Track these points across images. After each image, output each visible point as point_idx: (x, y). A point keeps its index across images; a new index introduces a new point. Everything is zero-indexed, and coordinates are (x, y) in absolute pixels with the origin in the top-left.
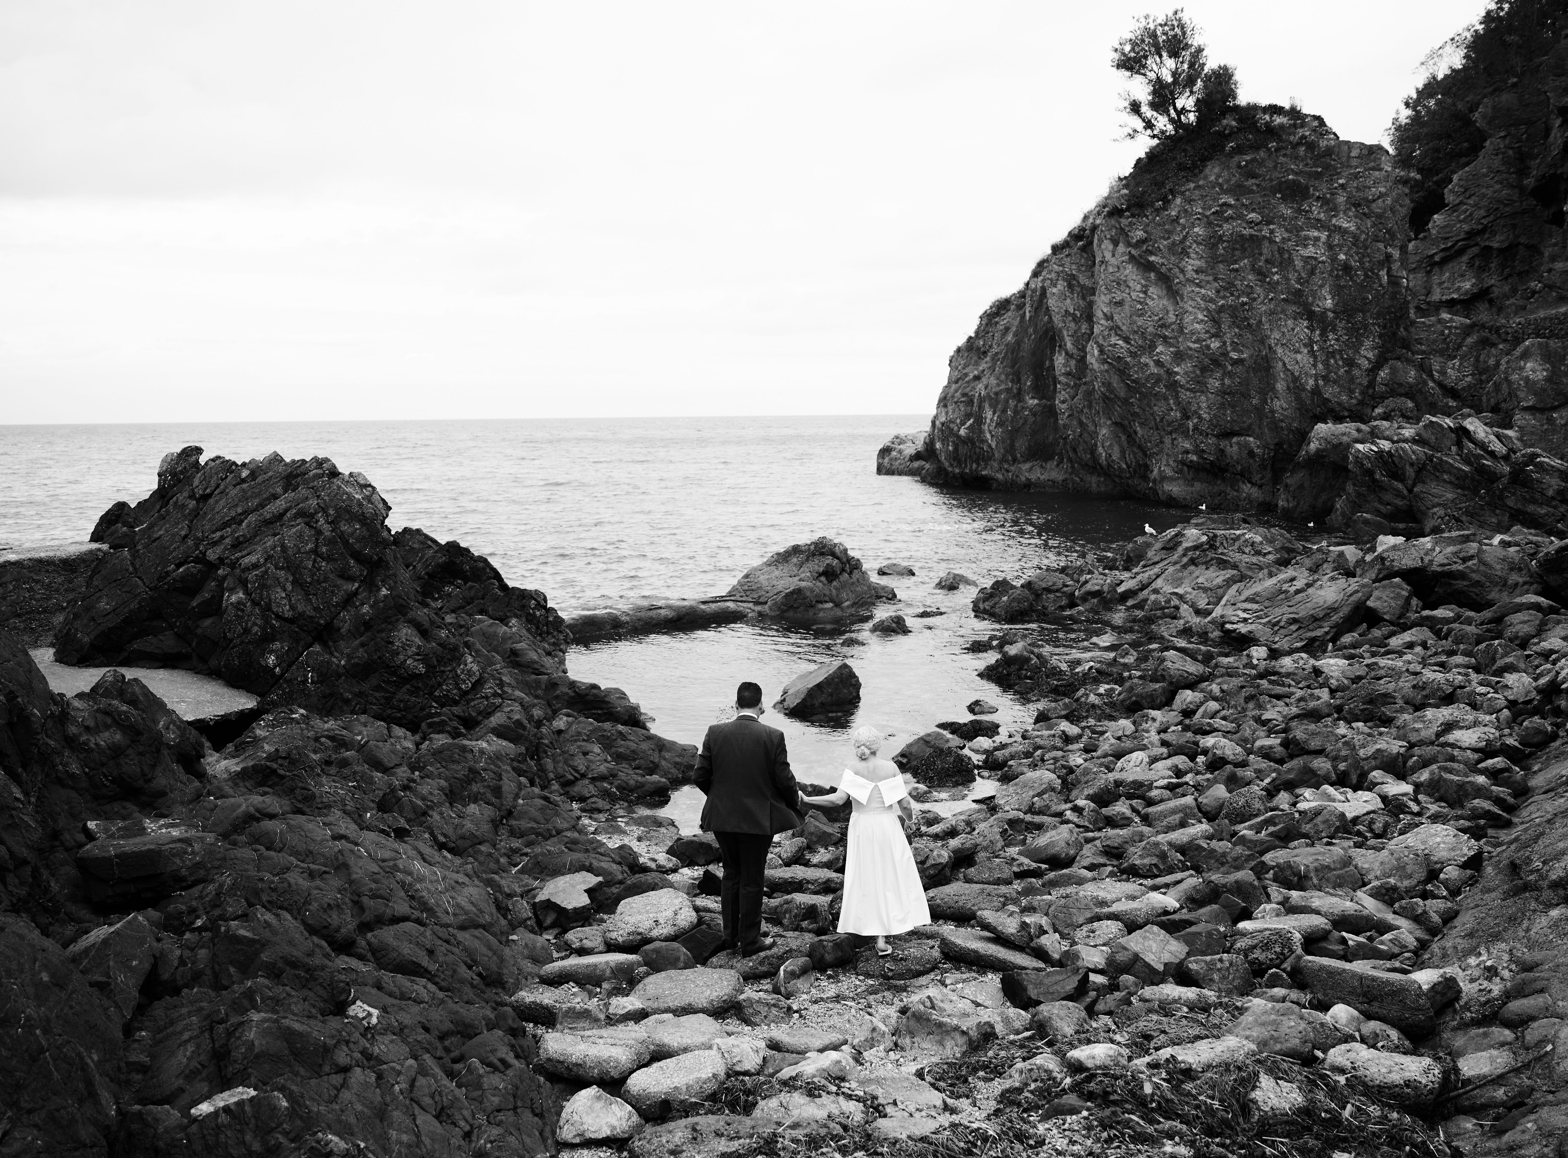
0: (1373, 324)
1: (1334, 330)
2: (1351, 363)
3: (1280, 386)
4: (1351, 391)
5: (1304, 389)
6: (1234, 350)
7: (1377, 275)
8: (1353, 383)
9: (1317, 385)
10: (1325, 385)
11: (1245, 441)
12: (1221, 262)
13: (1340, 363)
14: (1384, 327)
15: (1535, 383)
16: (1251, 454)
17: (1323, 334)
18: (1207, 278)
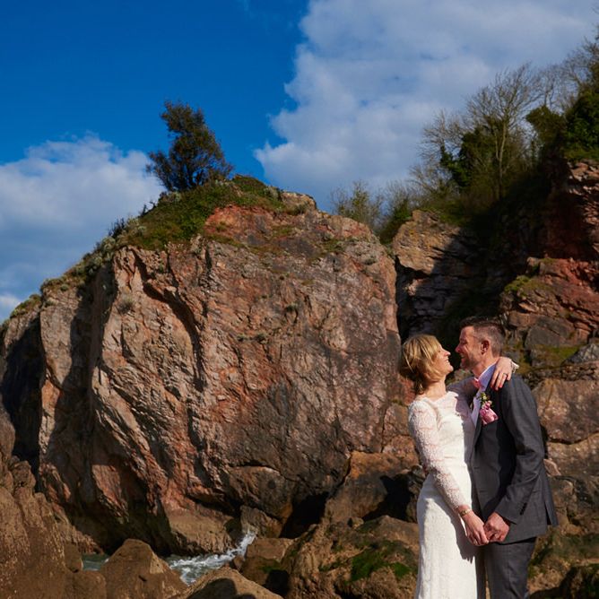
0: (380, 367)
1: (348, 368)
2: (364, 400)
3: (302, 417)
4: (366, 427)
5: (324, 422)
6: (253, 381)
7: (378, 327)
8: (368, 419)
9: (337, 418)
10: (344, 418)
11: (264, 471)
12: (242, 296)
13: (356, 399)
14: (388, 372)
15: (558, 418)
16: (271, 484)
17: (340, 371)
18: (228, 310)
